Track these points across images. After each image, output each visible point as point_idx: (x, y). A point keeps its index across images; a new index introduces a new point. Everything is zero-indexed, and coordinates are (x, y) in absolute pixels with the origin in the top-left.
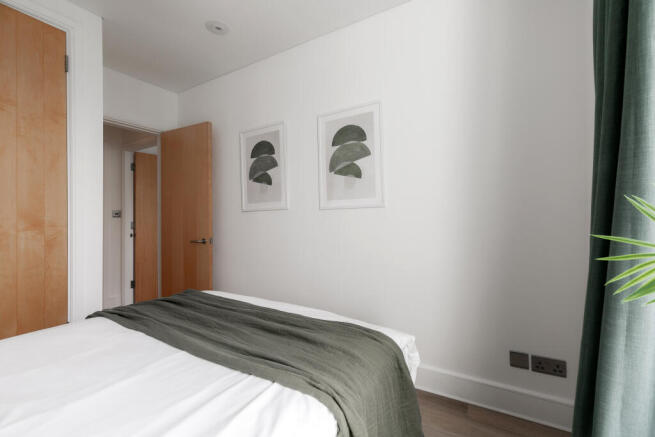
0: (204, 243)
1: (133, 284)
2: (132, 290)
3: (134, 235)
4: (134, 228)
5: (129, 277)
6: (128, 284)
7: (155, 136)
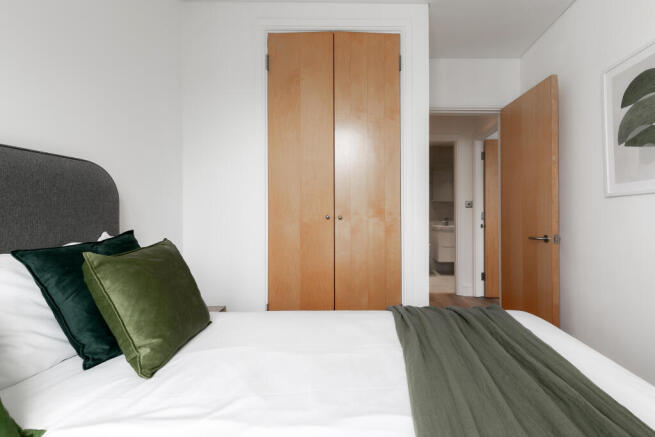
0: (546, 241)
1: (484, 277)
2: (482, 282)
3: (484, 226)
4: (484, 219)
5: (480, 269)
6: (479, 277)
7: (495, 115)
